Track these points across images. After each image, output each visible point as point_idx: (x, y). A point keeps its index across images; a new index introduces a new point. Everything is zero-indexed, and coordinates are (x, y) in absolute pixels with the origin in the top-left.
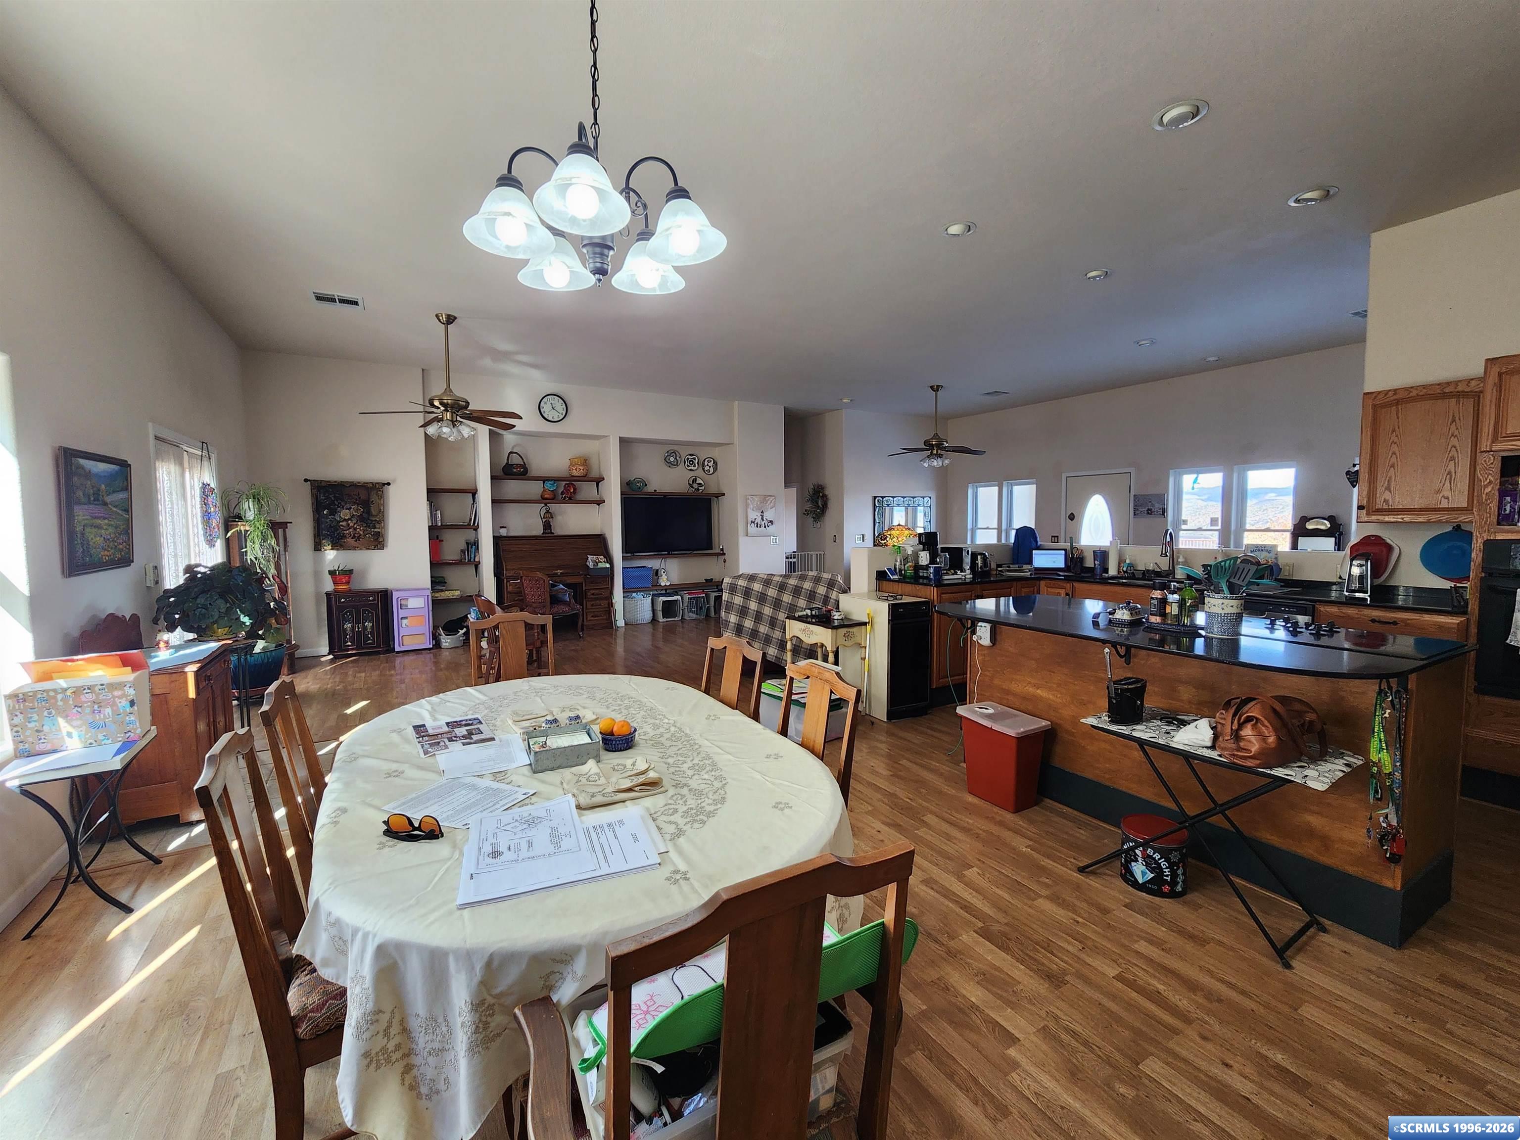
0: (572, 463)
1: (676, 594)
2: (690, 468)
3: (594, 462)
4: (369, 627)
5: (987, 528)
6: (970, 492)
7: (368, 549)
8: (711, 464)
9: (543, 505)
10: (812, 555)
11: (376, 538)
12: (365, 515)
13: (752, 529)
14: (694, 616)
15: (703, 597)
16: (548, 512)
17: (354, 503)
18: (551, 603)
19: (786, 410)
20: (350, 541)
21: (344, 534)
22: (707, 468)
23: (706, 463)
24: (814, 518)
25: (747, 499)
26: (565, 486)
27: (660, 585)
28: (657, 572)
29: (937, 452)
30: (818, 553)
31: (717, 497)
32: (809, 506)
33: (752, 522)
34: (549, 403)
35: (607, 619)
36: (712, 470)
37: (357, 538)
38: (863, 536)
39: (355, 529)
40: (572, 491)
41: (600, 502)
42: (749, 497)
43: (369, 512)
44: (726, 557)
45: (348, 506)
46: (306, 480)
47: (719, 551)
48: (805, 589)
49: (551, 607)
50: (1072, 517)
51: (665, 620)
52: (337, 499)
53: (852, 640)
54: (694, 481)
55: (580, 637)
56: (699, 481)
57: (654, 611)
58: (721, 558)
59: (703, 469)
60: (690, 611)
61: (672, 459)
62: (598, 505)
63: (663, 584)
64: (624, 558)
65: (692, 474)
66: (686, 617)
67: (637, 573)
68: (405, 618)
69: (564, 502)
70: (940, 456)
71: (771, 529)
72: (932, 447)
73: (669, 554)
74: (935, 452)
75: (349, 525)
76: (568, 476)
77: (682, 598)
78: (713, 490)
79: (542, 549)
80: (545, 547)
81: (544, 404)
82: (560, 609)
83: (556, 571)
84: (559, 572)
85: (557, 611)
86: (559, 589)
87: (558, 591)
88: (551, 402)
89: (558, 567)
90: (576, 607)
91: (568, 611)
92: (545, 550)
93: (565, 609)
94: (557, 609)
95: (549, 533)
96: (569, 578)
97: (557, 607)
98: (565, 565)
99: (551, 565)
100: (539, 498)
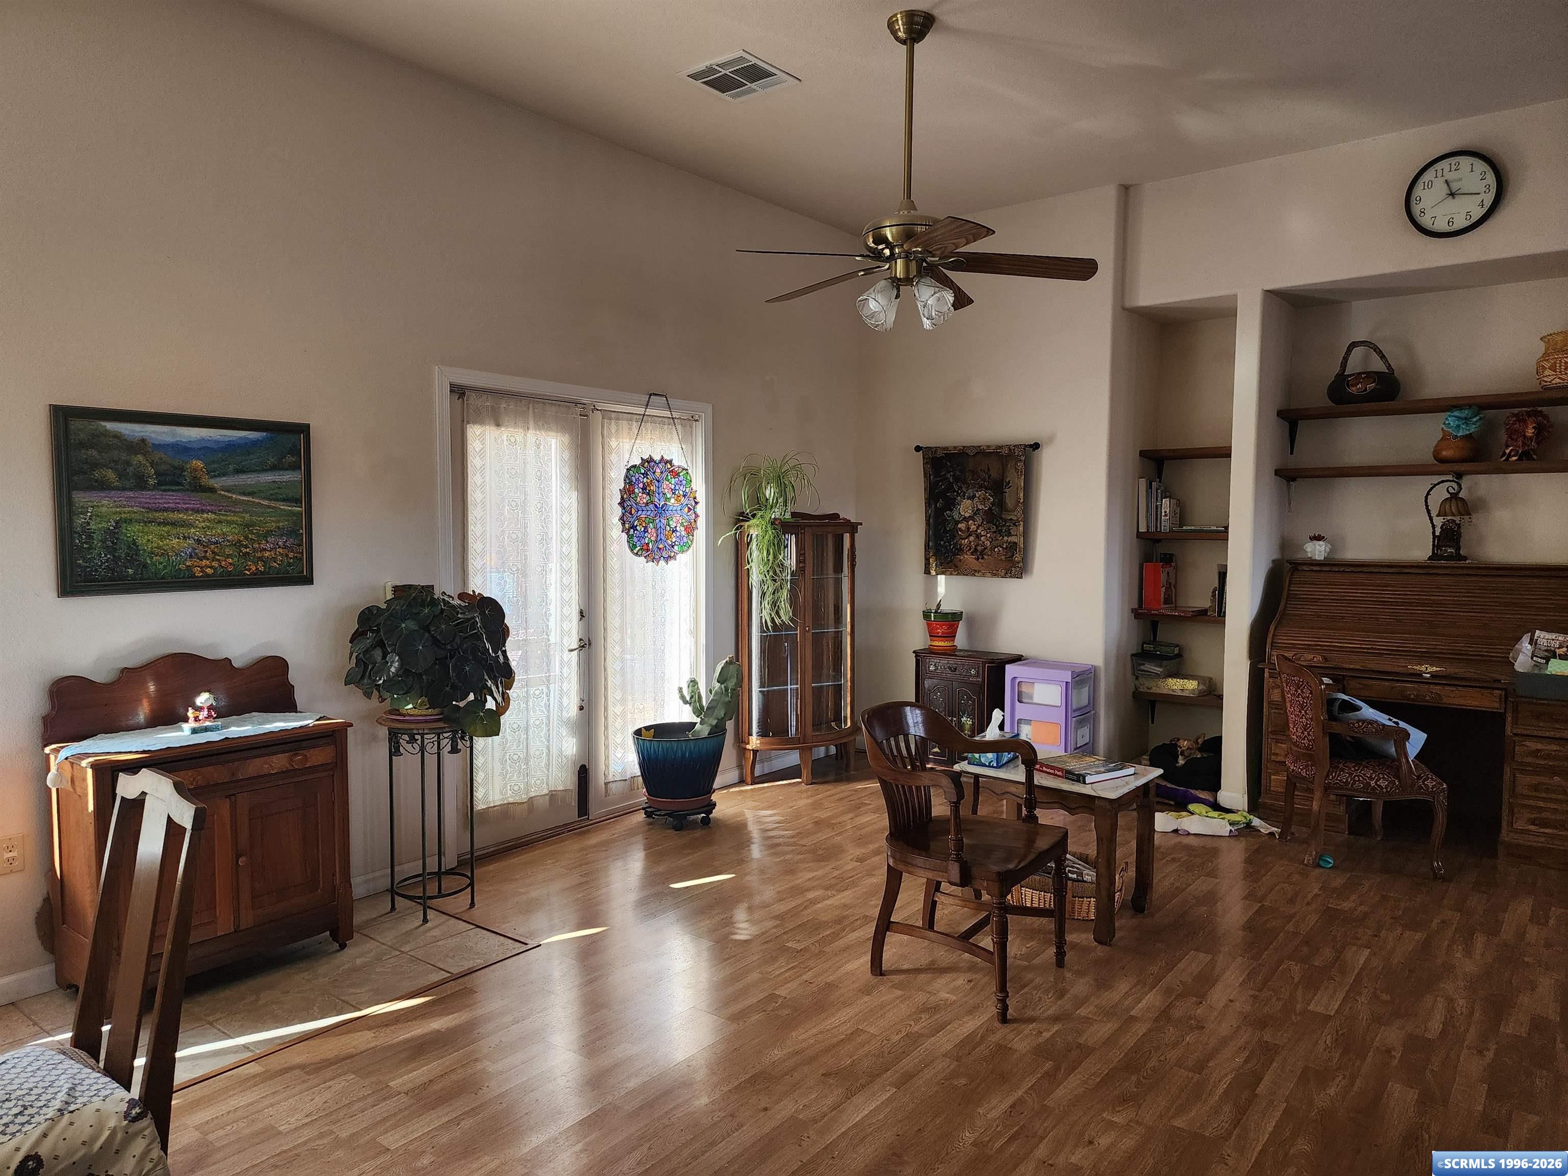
0: (1547, 348)
4: (967, 727)
7: (994, 575)
11: (1010, 554)
12: (996, 510)
16: (1455, 498)
17: (981, 487)
18: (1333, 755)
20: (968, 558)
21: (961, 545)
34: (1439, 183)
37: (979, 553)
39: (978, 537)
40: (1531, 434)
43: (1000, 503)
45: (970, 492)
46: (918, 449)
49: (1334, 767)
52: (957, 479)
55: (1436, 876)
68: (1028, 722)
75: (969, 528)
79: (1403, 603)
80: (1417, 597)
81: (1426, 187)
82: (1361, 779)
83: (1418, 668)
84: (1429, 670)
85: (1347, 783)
86: (1359, 721)
87: (1354, 724)
88: (1444, 179)
89: (1428, 657)
90: (1424, 784)
91: (1386, 788)
92: (1411, 604)
93: (1377, 780)
94: (1351, 774)
95: (1450, 558)
96: (1452, 691)
97: (1353, 769)
98: (1450, 654)
99: (1407, 647)
100: (1428, 458)
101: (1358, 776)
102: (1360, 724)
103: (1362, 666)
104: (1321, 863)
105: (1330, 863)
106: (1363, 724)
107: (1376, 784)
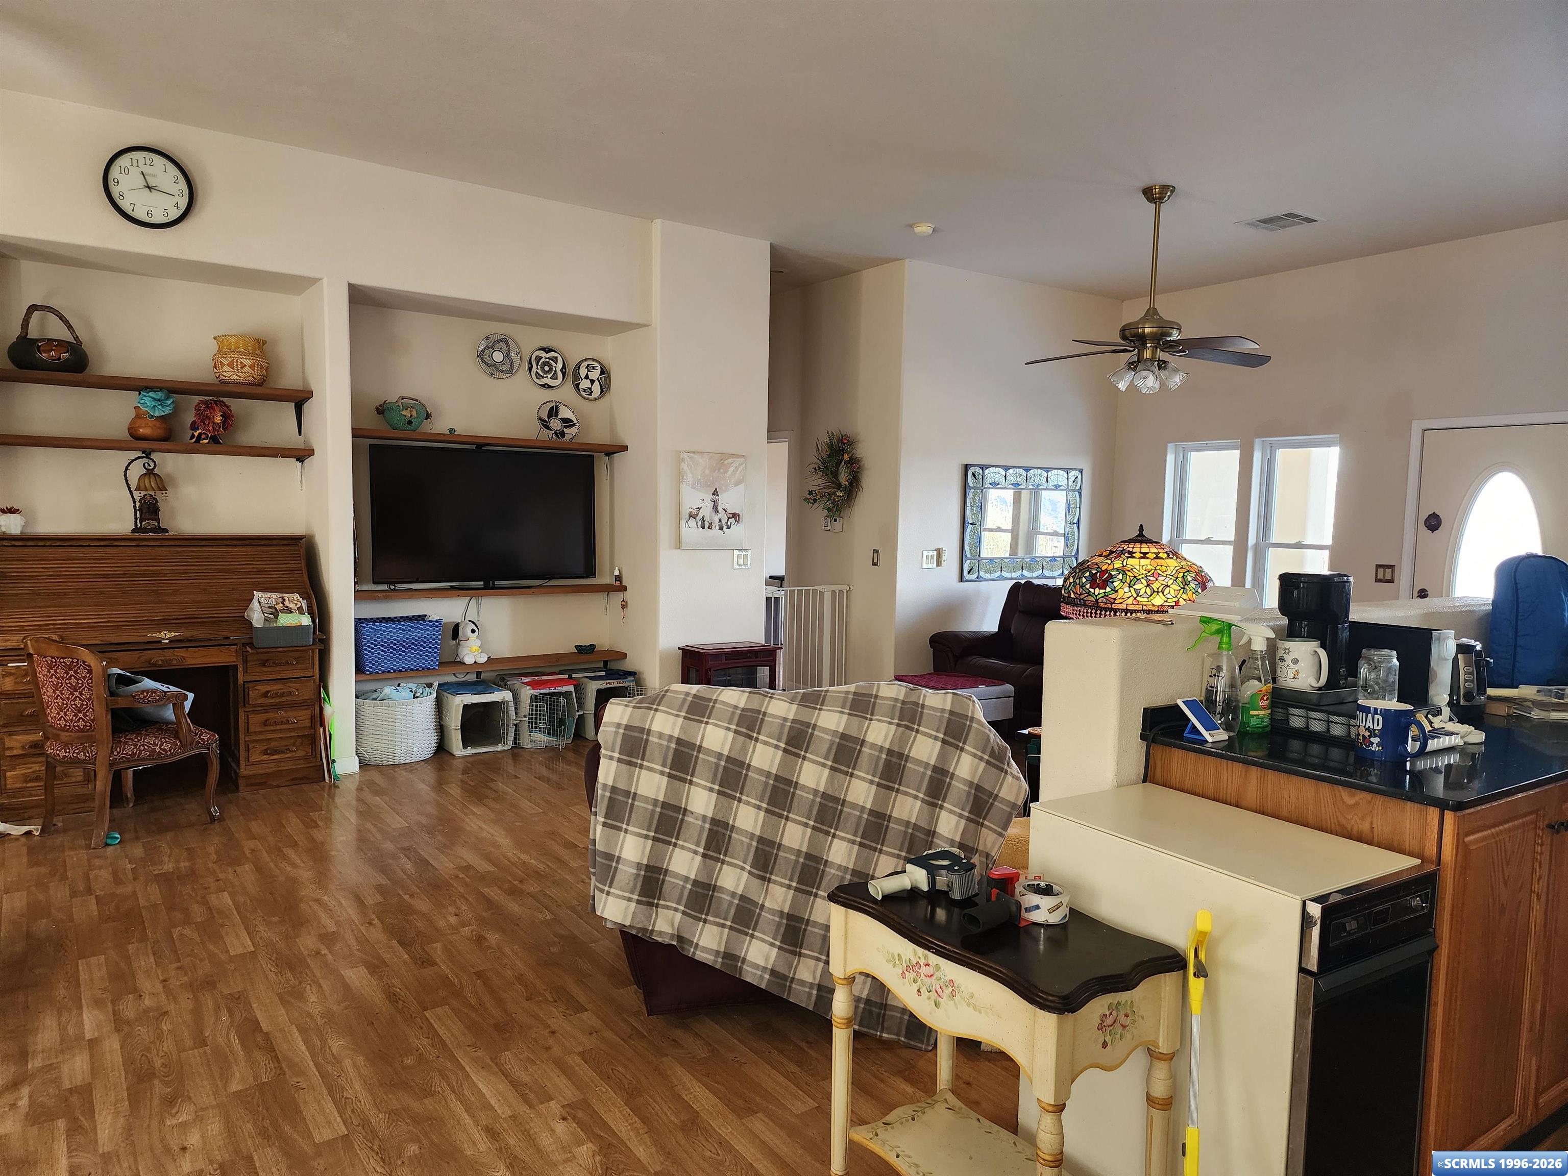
0: (224, 346)
1: (501, 682)
2: (544, 381)
3: (286, 352)
5: (1208, 541)
6: (1170, 459)
8: (595, 375)
9: (140, 454)
10: (822, 594)
13: (691, 531)
14: (542, 739)
15: (567, 695)
16: (150, 473)
18: (115, 730)
19: (777, 256)
22: (584, 384)
23: (583, 372)
24: (829, 510)
25: (680, 460)
26: (197, 408)
27: (462, 663)
28: (456, 630)
29: (1154, 354)
30: (833, 587)
31: (609, 454)
32: (817, 482)
33: (691, 516)
34: (135, 172)
35: (305, 758)
36: (596, 389)
38: (939, 552)
40: (218, 419)
41: (302, 455)
42: (685, 456)
44: (628, 595)
47: (607, 580)
48: (873, 746)
49: (116, 742)
50: (1433, 523)
51: (470, 751)
53: (1128, 1036)
54: (553, 412)
55: (213, 819)
56: (565, 413)
57: (441, 730)
58: (617, 598)
59: (577, 386)
60: (534, 725)
61: (498, 357)
62: (301, 460)
63: (469, 660)
64: (360, 596)
65: (547, 395)
66: (525, 743)
67: (393, 633)
69: (196, 448)
70: (1162, 365)
71: (737, 530)
72: (1141, 340)
73: (486, 587)
74: (1148, 354)
76: (216, 381)
77: (516, 698)
78: (598, 435)
79: (124, 575)
80: (137, 568)
81: (123, 172)
82: (146, 747)
83: (158, 635)
84: (168, 636)
85: (133, 754)
86: (142, 692)
87: (139, 696)
88: (140, 170)
89: (165, 623)
90: (201, 739)
91: (170, 751)
92: (132, 575)
93: (161, 745)
94: (135, 746)
95: (152, 530)
96: (195, 652)
97: (136, 740)
98: (186, 618)
99: (143, 617)
100: (124, 435)
101: (143, 745)
102: (145, 694)
103: (102, 641)
104: (109, 841)
105: (117, 838)
106: (147, 694)
107: (161, 749)
